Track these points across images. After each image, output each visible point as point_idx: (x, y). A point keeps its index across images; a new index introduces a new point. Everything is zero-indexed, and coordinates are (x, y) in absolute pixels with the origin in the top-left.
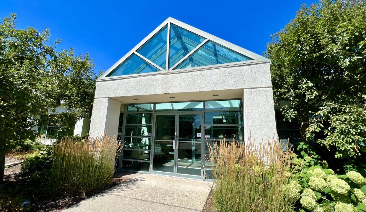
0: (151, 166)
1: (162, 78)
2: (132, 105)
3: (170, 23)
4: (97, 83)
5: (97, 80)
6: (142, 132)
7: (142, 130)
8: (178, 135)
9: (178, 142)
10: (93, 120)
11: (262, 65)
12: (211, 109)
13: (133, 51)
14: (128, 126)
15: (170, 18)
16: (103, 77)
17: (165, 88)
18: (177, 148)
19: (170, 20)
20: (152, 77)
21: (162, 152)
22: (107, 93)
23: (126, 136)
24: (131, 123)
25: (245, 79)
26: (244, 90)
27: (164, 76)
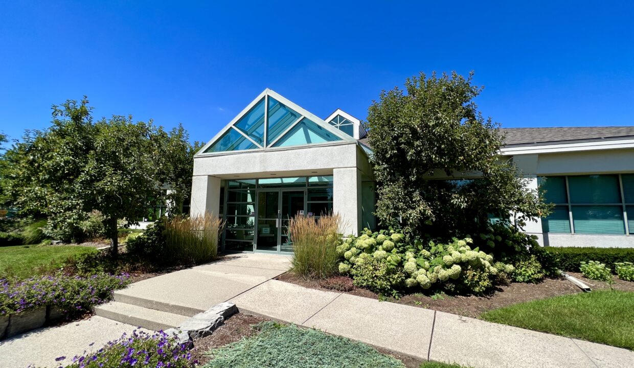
0: (255, 246)
1: (261, 155)
2: (234, 180)
3: (268, 95)
4: (195, 159)
5: (194, 156)
6: (248, 212)
7: (248, 208)
8: (281, 213)
9: (281, 220)
10: (193, 199)
11: (350, 145)
12: (325, 182)
13: (231, 124)
14: (229, 204)
15: (267, 89)
16: (200, 153)
17: (264, 166)
18: (281, 226)
19: (268, 92)
20: (251, 154)
21: (271, 233)
22: (206, 170)
23: (229, 214)
24: (235, 201)
25: (334, 159)
26: (334, 169)
27: (262, 153)
